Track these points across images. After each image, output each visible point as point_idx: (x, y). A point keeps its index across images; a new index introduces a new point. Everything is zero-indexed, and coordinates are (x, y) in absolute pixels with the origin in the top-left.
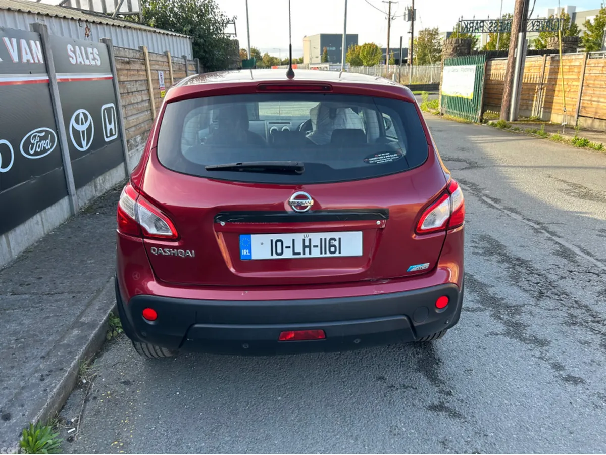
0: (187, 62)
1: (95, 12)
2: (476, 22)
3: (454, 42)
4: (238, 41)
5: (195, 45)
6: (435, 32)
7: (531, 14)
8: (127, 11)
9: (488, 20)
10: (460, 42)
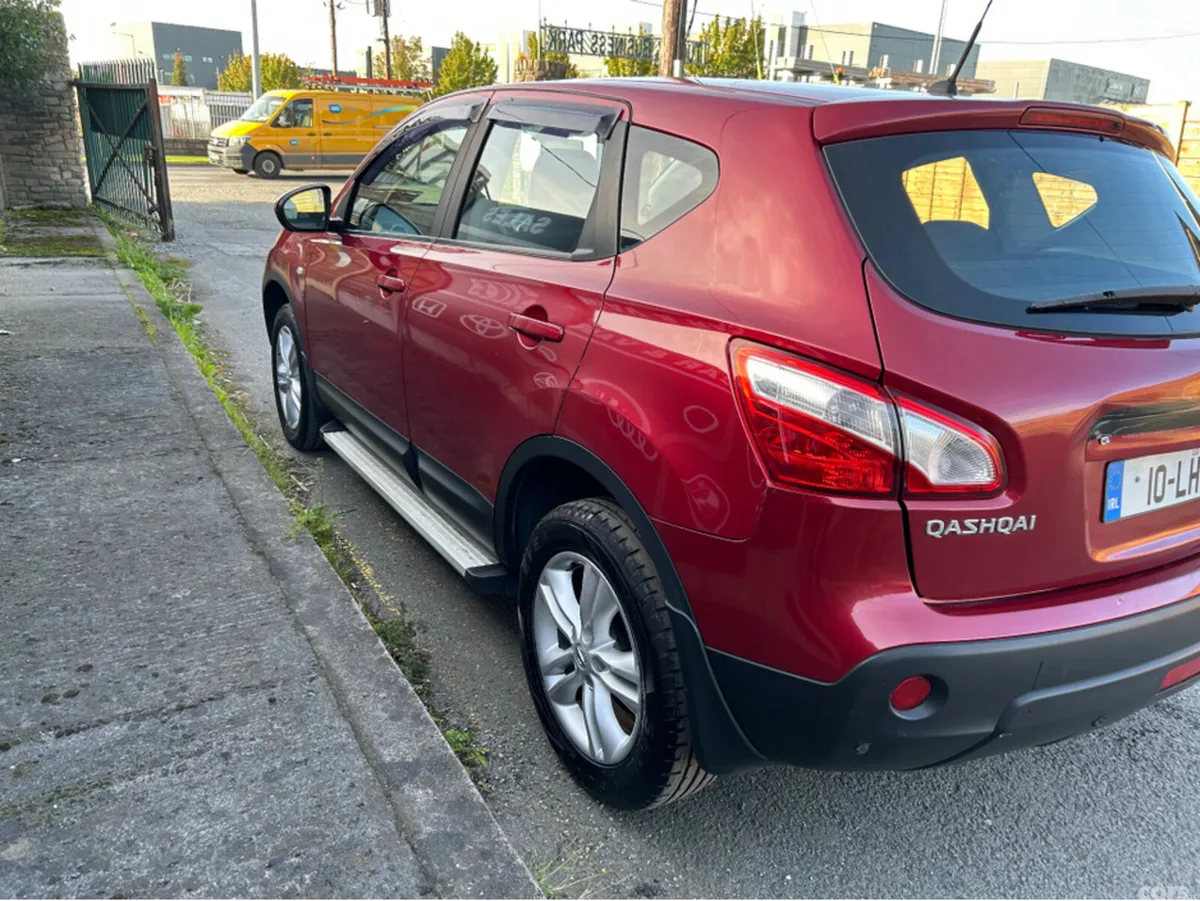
2: (569, 31)
3: (536, 67)
6: (415, 45)
7: (690, 27)
9: (590, 31)
10: (547, 67)
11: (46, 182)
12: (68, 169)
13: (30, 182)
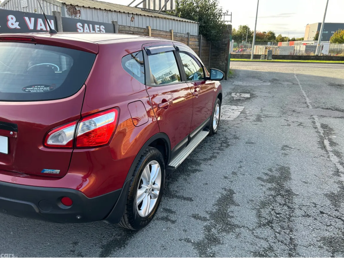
0: (189, 36)
1: (151, 10)
4: (231, 26)
5: (200, 27)
8: (170, 9)
11: (218, 65)
12: (224, 62)
13: (215, 65)
